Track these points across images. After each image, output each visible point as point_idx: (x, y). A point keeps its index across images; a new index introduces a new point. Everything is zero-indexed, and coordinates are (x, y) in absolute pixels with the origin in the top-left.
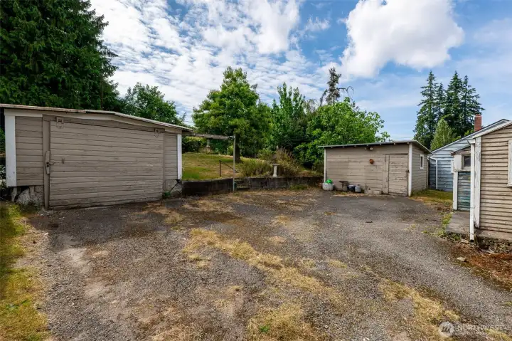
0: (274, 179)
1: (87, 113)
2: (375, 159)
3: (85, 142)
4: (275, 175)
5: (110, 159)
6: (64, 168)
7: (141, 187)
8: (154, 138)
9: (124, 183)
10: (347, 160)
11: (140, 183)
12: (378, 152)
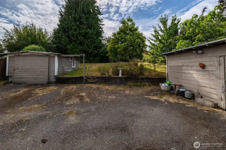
0: (120, 78)
1: (21, 52)
2: (206, 63)
3: (23, 62)
4: (120, 75)
5: (30, 68)
6: (18, 71)
7: (40, 78)
8: (45, 59)
9: (34, 76)
10: (181, 64)
11: (40, 77)
12: (210, 55)
